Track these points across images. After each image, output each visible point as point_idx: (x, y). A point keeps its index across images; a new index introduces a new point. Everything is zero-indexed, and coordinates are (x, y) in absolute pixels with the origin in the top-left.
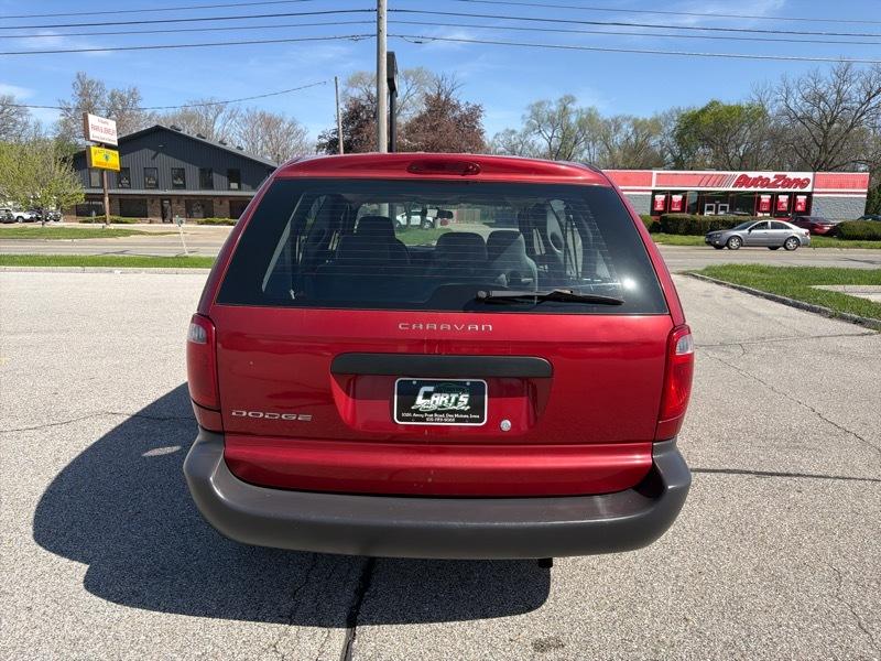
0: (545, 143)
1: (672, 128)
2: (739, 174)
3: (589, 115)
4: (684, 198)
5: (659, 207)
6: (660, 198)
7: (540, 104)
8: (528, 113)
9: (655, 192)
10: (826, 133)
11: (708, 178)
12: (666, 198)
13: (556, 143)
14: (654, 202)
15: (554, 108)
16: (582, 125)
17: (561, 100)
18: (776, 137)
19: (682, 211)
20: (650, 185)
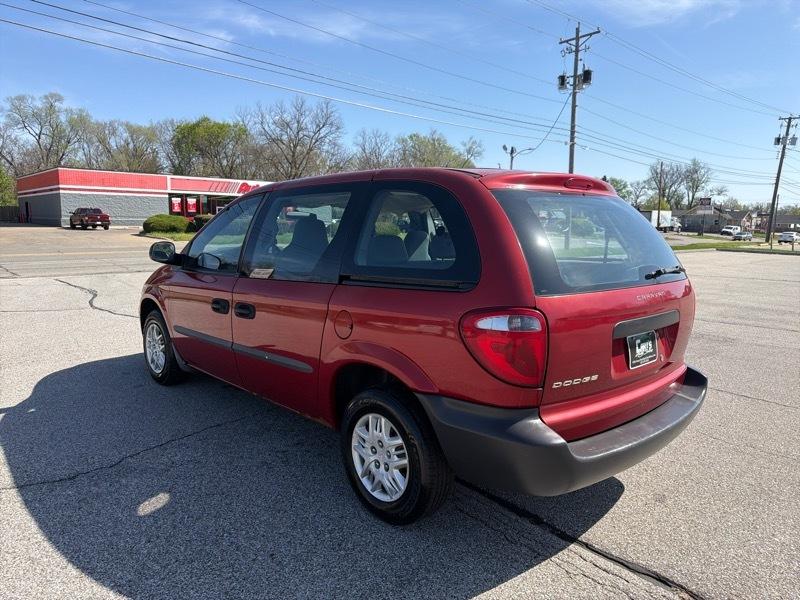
0: (33, 140)
1: (168, 138)
2: (241, 182)
3: (80, 116)
4: (198, 201)
5: (177, 209)
6: (176, 201)
7: (21, 98)
8: (7, 106)
9: (171, 195)
10: (294, 153)
11: (216, 184)
12: (182, 201)
13: (45, 140)
14: (171, 205)
15: (39, 104)
16: (73, 125)
17: (46, 97)
18: (258, 152)
19: (198, 212)
20: (166, 188)
